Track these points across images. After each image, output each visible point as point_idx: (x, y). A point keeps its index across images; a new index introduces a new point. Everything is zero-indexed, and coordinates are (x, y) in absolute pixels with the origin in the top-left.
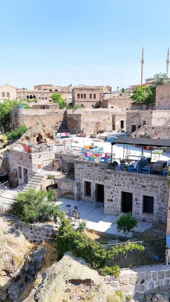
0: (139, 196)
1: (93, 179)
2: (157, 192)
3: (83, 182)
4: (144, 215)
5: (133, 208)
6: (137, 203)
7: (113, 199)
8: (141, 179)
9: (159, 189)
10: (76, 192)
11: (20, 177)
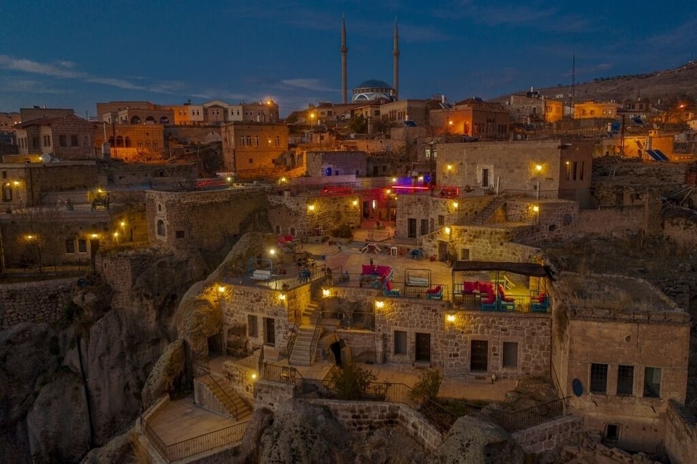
0: (498, 344)
1: (410, 326)
2: (522, 335)
3: (392, 333)
4: (505, 369)
5: (488, 362)
6: (495, 354)
7: (459, 353)
8: (501, 319)
9: (525, 331)
10: (380, 349)
11: (254, 334)
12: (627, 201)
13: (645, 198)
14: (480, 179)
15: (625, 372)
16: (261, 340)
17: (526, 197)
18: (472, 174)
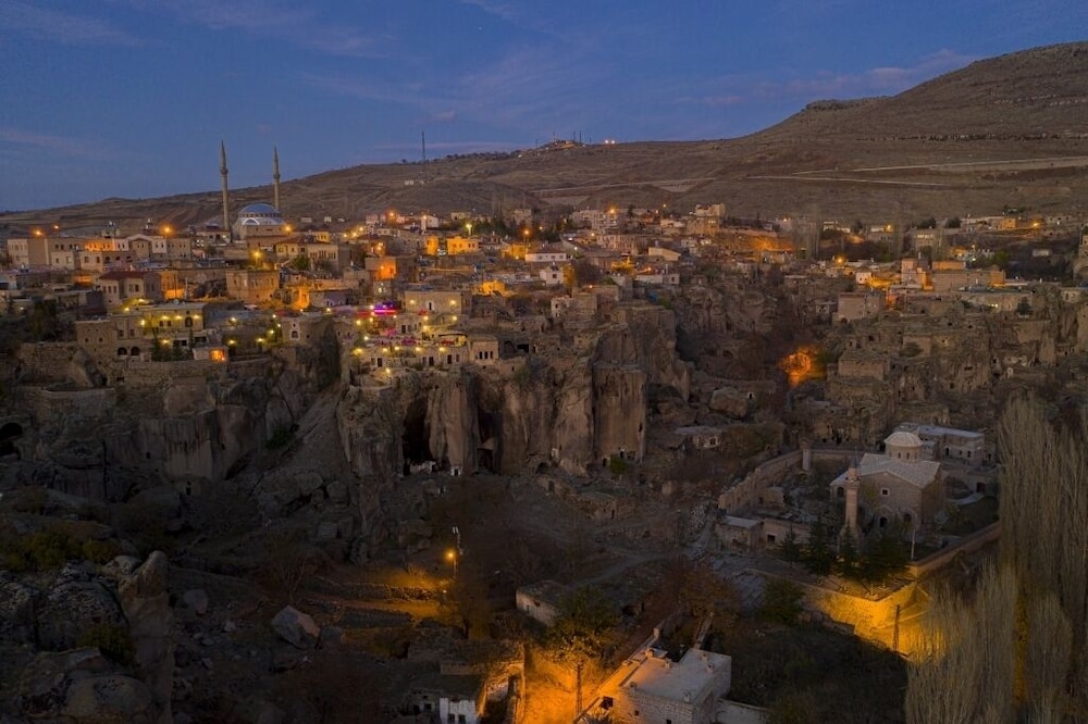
11: (373, 364)
12: (486, 314)
13: (491, 313)
14: (428, 306)
15: (486, 353)
16: (376, 366)
17: (449, 314)
18: (424, 305)
